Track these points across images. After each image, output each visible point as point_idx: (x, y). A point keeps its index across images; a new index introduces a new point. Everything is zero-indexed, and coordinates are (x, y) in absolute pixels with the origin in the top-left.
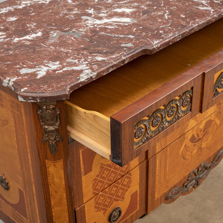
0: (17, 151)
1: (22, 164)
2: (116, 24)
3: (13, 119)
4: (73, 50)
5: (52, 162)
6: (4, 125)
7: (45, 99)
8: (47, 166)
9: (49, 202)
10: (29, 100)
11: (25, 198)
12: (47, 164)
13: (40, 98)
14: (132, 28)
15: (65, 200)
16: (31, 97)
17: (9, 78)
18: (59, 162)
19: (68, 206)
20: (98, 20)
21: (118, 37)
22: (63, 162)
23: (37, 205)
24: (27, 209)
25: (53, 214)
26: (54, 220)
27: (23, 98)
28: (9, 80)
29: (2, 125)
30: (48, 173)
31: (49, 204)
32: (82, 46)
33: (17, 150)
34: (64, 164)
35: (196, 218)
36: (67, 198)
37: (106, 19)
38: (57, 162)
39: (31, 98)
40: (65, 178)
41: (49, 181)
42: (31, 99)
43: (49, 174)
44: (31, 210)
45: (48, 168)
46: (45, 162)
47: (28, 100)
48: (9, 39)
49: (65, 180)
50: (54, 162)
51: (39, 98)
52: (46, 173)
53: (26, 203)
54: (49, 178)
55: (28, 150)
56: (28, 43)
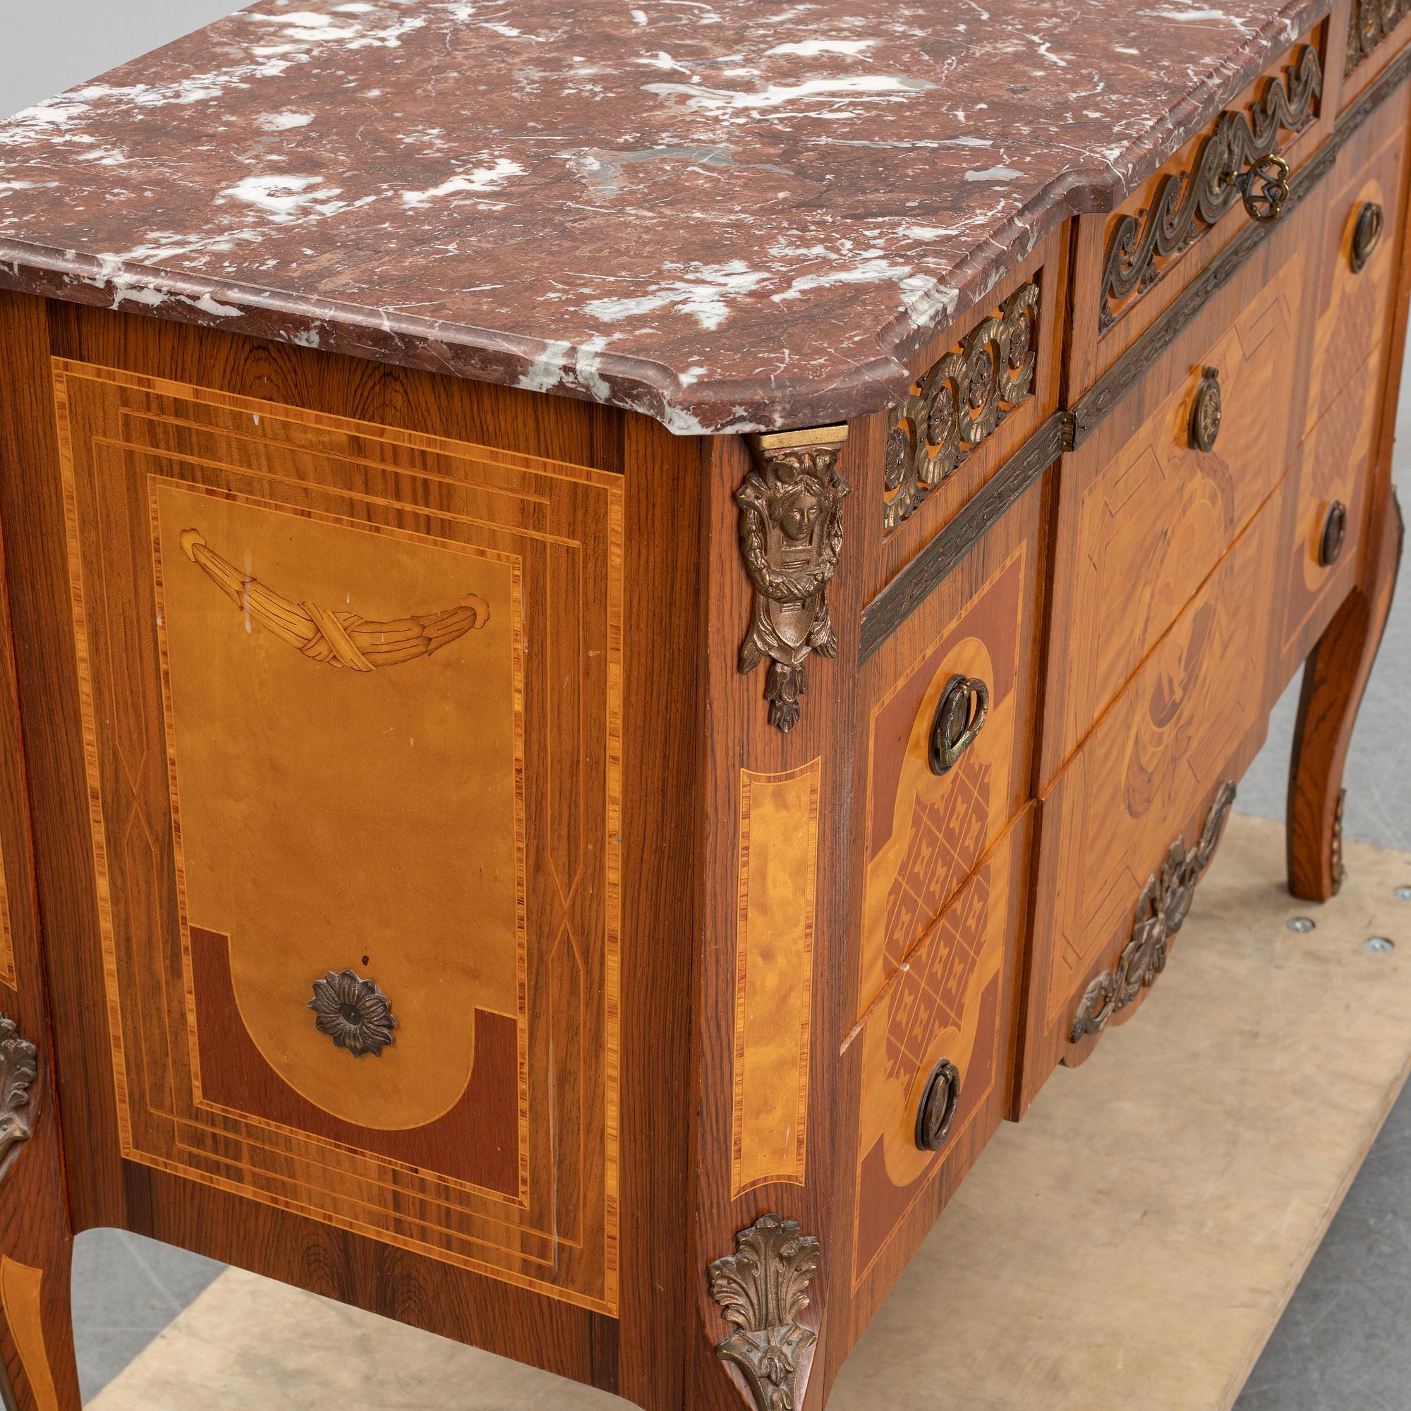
0: (513, 776)
1: (540, 852)
2: (847, 100)
3: (517, 592)
4: (755, 211)
5: (769, 780)
6: (433, 645)
7: (813, 408)
8: (743, 808)
9: (723, 1024)
10: (731, 423)
11: (522, 1058)
12: (743, 792)
13: (788, 406)
14: (944, 109)
15: (807, 997)
16: (741, 405)
17: (566, 344)
18: (802, 772)
19: (814, 1033)
20: (742, 94)
21: (914, 148)
22: (824, 773)
23: (615, 1073)
24: (524, 1125)
25: (737, 1090)
26: (735, 1129)
27: (696, 415)
28: (572, 352)
29: (421, 649)
30: (742, 843)
31: (724, 1029)
32: (781, 195)
33: (519, 771)
34: (824, 784)
35: (1100, 1192)
36: (815, 983)
37: (775, 85)
38: (791, 776)
39: (740, 411)
40: (821, 865)
41: (742, 890)
42: (742, 419)
43: (747, 848)
44: (562, 1123)
45: (747, 816)
46: (737, 780)
47: (723, 426)
48: (372, 198)
49: (821, 875)
50: (779, 779)
51: (784, 409)
52: (734, 845)
53: (523, 1086)
54: (743, 873)
55: (615, 746)
56: (495, 205)
